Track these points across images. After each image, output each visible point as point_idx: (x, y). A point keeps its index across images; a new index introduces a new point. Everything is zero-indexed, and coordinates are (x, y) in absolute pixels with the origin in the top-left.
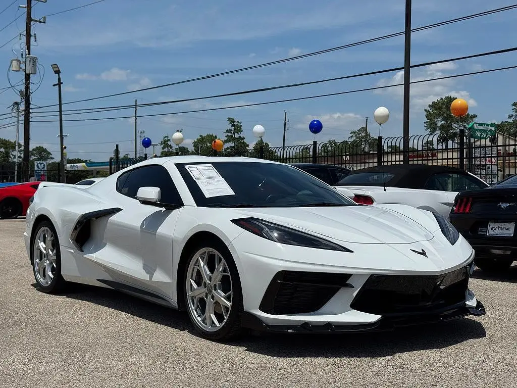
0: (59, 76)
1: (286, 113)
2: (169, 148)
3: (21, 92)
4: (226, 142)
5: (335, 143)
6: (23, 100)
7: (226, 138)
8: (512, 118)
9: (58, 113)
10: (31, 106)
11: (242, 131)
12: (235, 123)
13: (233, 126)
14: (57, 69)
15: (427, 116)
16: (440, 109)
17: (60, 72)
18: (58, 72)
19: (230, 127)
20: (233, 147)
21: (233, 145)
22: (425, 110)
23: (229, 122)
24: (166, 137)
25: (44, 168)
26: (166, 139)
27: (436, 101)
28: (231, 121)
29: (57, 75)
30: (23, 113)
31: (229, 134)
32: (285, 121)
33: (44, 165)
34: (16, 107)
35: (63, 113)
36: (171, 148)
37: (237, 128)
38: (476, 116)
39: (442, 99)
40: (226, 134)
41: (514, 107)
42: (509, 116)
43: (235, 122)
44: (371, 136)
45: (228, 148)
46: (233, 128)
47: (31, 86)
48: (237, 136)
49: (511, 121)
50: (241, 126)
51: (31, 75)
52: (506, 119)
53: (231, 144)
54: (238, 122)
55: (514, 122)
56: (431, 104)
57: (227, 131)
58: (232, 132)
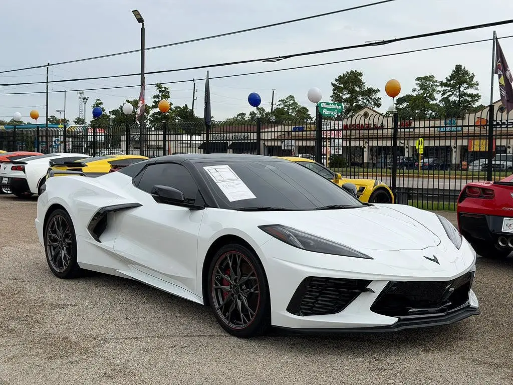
4: (153, 107)
7: (154, 104)
8: (416, 92)
11: (169, 97)
12: (163, 89)
13: (160, 91)
15: (334, 90)
16: (346, 83)
19: (157, 92)
20: (161, 112)
22: (332, 84)
23: (156, 88)
24: (98, 100)
26: (99, 102)
27: (342, 75)
28: (159, 86)
31: (157, 100)
32: (194, 91)
37: (165, 94)
38: (379, 91)
39: (347, 72)
40: (154, 100)
41: (417, 82)
42: (413, 90)
43: (162, 88)
44: (298, 104)
45: (154, 114)
46: (160, 94)
49: (414, 94)
50: (169, 92)
52: (410, 93)
53: (157, 110)
54: (165, 88)
55: (417, 96)
56: (338, 78)
57: (155, 97)
58: (160, 97)
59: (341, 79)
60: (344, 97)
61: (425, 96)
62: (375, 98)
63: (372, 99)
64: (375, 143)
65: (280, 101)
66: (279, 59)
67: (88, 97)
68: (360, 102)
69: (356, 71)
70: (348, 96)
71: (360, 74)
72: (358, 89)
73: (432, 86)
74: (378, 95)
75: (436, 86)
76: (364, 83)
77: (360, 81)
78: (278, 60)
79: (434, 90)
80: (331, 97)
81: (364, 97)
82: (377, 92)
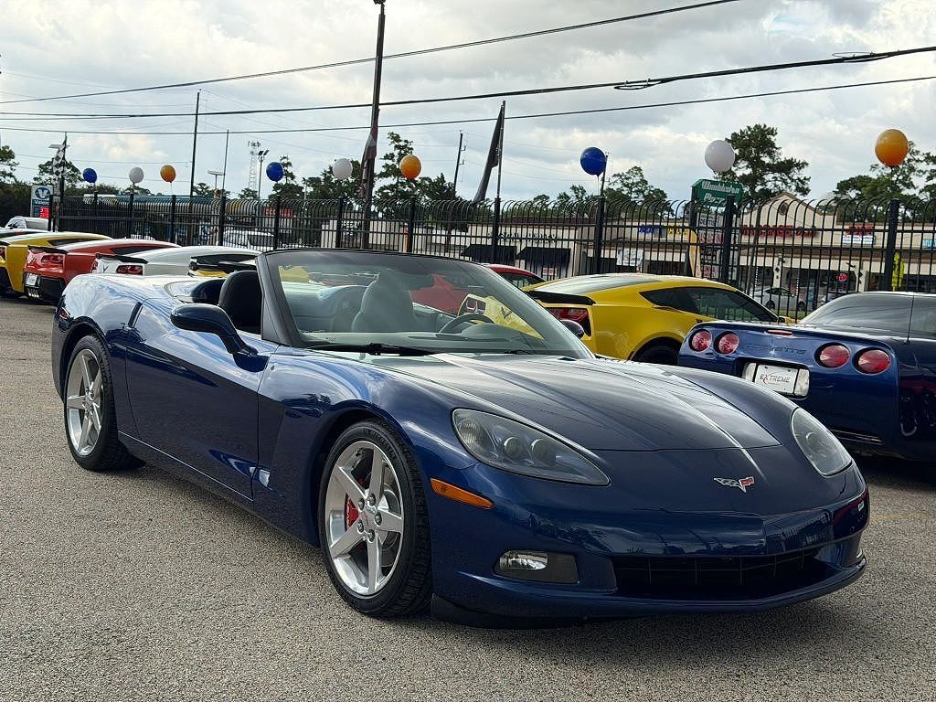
2: (289, 178)
4: (382, 175)
5: (584, 192)
7: (384, 170)
8: (877, 172)
12: (402, 144)
13: (396, 146)
16: (745, 146)
19: (392, 149)
20: (396, 186)
21: (394, 183)
23: (392, 141)
24: (284, 158)
28: (395, 138)
31: (390, 162)
32: (460, 148)
36: (293, 177)
37: (405, 152)
40: (385, 162)
42: (872, 167)
43: (401, 141)
44: (649, 184)
46: (396, 152)
50: (412, 149)
54: (406, 141)
55: (879, 178)
56: (730, 138)
57: (386, 157)
58: (396, 159)
59: (736, 140)
60: (739, 174)
61: (894, 179)
62: (799, 179)
63: (793, 180)
64: (796, 264)
65: (615, 175)
66: (648, 84)
67: (267, 151)
68: (770, 186)
69: (765, 126)
70: (748, 171)
71: (772, 132)
72: (767, 160)
73: (909, 160)
74: (804, 173)
75: (918, 161)
76: (779, 149)
77: (773, 145)
78: (645, 86)
79: (912, 169)
81: (777, 175)
82: (803, 167)
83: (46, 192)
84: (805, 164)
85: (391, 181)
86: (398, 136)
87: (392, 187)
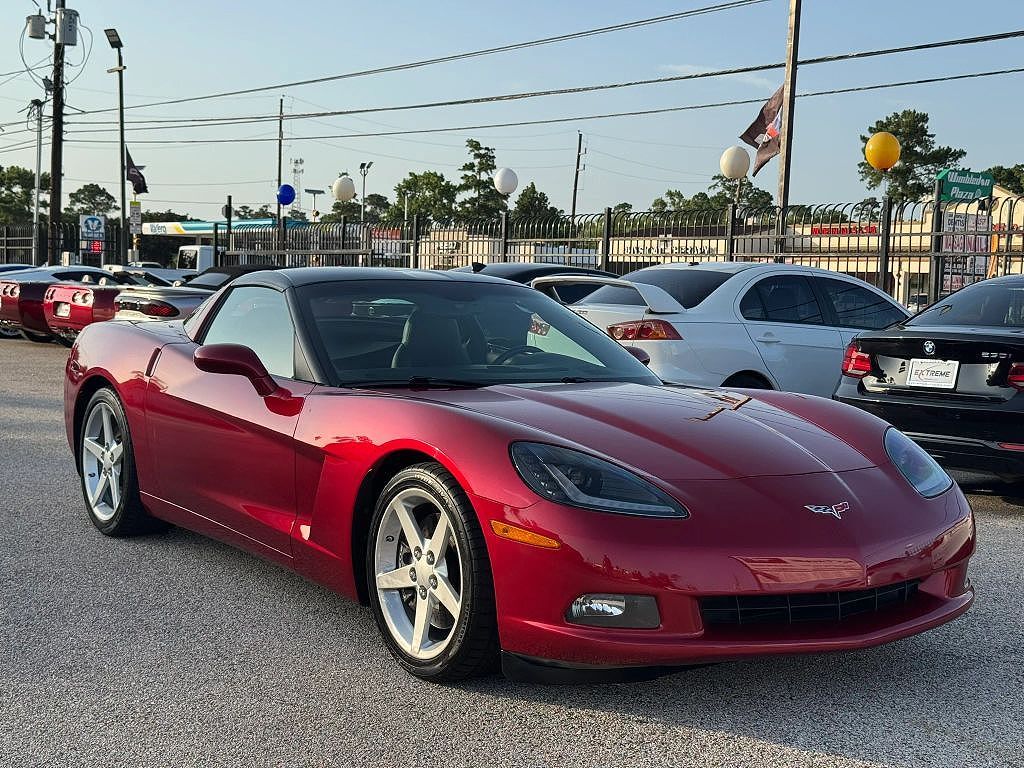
0: (119, 51)
1: (581, 135)
3: (46, 80)
6: (50, 97)
7: (463, 182)
9: (118, 127)
10: (65, 110)
11: (495, 167)
12: (483, 152)
14: (115, 39)
17: (122, 46)
18: (116, 44)
19: (470, 159)
20: (476, 200)
21: (476, 195)
22: (863, 139)
23: (469, 149)
25: (98, 228)
27: (884, 120)
28: (475, 145)
29: (116, 50)
30: (51, 123)
32: (579, 151)
33: (100, 223)
34: (36, 112)
35: (126, 126)
36: (354, 195)
37: (487, 161)
40: (463, 173)
43: (481, 148)
45: (464, 202)
46: (476, 162)
47: (66, 70)
48: (484, 176)
50: (494, 157)
51: (67, 48)
54: (487, 149)
57: (465, 168)
58: (476, 169)
59: (880, 129)
67: (371, 163)
68: (924, 180)
69: (915, 112)
72: (918, 149)
76: (932, 136)
80: (860, 165)
81: (930, 167)
82: (960, 156)
83: (96, 222)
84: (962, 153)
85: (472, 194)
86: (478, 144)
87: (472, 201)
